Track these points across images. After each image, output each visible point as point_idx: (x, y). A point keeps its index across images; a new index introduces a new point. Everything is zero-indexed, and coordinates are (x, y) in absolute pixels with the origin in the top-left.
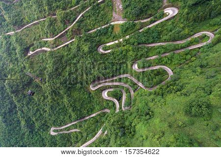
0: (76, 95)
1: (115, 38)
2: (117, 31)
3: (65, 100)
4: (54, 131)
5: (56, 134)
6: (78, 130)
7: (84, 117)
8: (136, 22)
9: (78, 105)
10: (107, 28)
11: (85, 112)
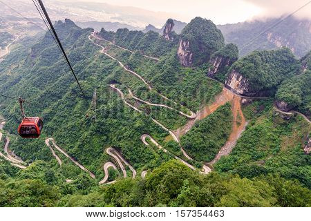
0: (96, 140)
1: (160, 142)
2: (167, 140)
3: (86, 134)
4: (50, 142)
5: (48, 145)
6: (60, 163)
7: (76, 160)
8: (182, 150)
9: (86, 147)
10: (164, 131)
11: (83, 158)
